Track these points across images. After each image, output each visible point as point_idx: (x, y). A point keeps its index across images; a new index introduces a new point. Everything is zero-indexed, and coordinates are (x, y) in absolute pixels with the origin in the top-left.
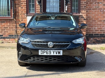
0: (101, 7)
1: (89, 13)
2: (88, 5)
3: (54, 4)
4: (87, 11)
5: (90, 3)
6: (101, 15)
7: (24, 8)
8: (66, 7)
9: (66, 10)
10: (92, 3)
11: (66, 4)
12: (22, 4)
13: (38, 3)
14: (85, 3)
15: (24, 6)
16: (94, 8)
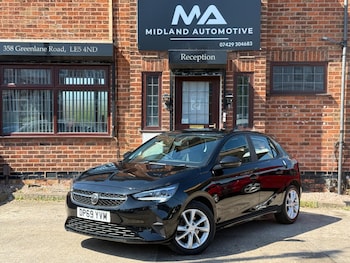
0: (295, 114)
1: (270, 128)
2: (269, 111)
3: (199, 108)
4: (266, 124)
5: (273, 107)
6: (297, 132)
7: (138, 116)
8: (225, 114)
9: (224, 120)
10: (277, 107)
11: (225, 109)
12: (133, 107)
13: (165, 107)
14: (263, 106)
15: (137, 111)
16: (282, 116)
